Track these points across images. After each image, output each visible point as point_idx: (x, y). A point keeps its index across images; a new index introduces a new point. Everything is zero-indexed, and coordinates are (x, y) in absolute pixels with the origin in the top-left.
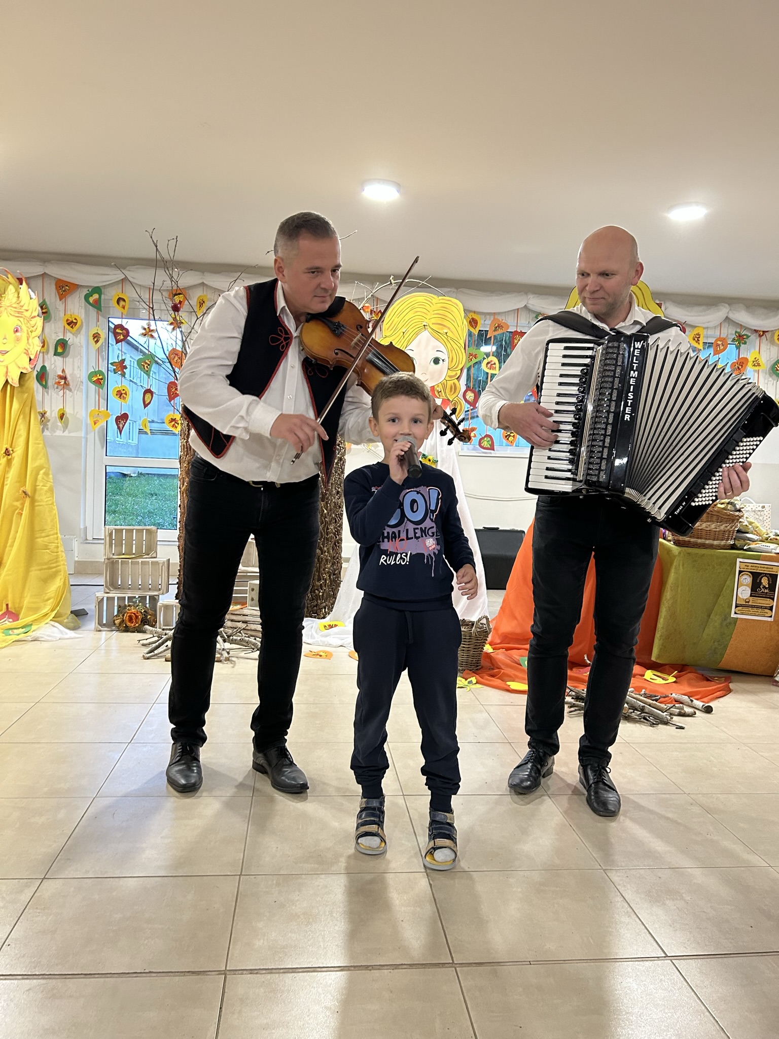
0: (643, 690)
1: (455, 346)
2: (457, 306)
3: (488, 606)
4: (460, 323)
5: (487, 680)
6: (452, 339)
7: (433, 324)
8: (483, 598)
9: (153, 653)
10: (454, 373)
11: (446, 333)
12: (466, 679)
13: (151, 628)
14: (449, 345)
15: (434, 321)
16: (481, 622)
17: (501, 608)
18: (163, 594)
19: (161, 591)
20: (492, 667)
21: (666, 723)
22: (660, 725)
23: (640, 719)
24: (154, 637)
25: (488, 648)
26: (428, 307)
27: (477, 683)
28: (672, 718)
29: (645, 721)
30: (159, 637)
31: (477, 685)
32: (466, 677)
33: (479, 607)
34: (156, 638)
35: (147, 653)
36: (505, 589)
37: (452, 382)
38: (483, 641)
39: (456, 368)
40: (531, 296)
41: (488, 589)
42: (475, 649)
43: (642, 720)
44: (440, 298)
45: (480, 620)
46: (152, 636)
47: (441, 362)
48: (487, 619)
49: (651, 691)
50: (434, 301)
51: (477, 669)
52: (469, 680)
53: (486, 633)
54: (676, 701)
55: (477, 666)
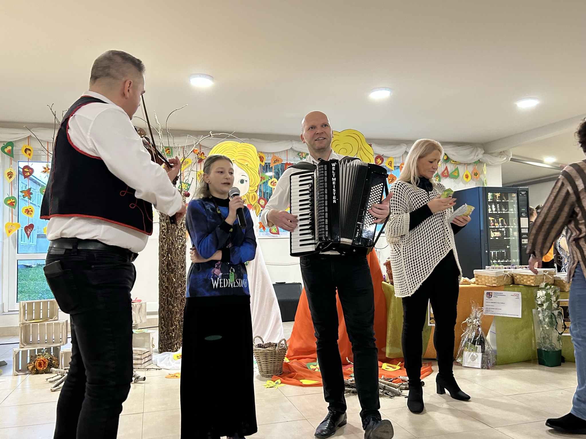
0: (383, 376)
1: (253, 172)
2: (253, 148)
3: (284, 333)
4: (255, 158)
5: (288, 380)
6: (251, 168)
7: (238, 159)
8: (280, 327)
9: (58, 387)
10: (253, 188)
11: (247, 165)
12: (274, 381)
13: (56, 369)
14: (249, 172)
15: (238, 157)
16: (281, 343)
17: (293, 333)
18: (63, 345)
19: (62, 343)
20: (290, 372)
21: (399, 395)
22: (395, 397)
23: (384, 394)
24: (58, 375)
25: (286, 360)
26: (234, 149)
27: (281, 383)
28: (402, 392)
29: (386, 395)
30: (62, 375)
31: (282, 384)
32: (275, 379)
33: (278, 333)
34: (60, 376)
35: (54, 387)
36: (294, 321)
37: (252, 194)
38: (283, 355)
39: (254, 185)
40: (294, 142)
41: (283, 322)
42: (278, 361)
43: (385, 395)
44: (242, 144)
45: (280, 342)
46: (57, 375)
47: (245, 182)
48: (285, 341)
49: (387, 376)
50: (238, 146)
51: (280, 374)
52: (276, 382)
53: (285, 350)
54: (402, 381)
55: (280, 372)
